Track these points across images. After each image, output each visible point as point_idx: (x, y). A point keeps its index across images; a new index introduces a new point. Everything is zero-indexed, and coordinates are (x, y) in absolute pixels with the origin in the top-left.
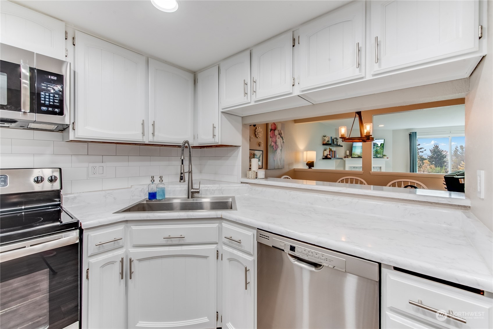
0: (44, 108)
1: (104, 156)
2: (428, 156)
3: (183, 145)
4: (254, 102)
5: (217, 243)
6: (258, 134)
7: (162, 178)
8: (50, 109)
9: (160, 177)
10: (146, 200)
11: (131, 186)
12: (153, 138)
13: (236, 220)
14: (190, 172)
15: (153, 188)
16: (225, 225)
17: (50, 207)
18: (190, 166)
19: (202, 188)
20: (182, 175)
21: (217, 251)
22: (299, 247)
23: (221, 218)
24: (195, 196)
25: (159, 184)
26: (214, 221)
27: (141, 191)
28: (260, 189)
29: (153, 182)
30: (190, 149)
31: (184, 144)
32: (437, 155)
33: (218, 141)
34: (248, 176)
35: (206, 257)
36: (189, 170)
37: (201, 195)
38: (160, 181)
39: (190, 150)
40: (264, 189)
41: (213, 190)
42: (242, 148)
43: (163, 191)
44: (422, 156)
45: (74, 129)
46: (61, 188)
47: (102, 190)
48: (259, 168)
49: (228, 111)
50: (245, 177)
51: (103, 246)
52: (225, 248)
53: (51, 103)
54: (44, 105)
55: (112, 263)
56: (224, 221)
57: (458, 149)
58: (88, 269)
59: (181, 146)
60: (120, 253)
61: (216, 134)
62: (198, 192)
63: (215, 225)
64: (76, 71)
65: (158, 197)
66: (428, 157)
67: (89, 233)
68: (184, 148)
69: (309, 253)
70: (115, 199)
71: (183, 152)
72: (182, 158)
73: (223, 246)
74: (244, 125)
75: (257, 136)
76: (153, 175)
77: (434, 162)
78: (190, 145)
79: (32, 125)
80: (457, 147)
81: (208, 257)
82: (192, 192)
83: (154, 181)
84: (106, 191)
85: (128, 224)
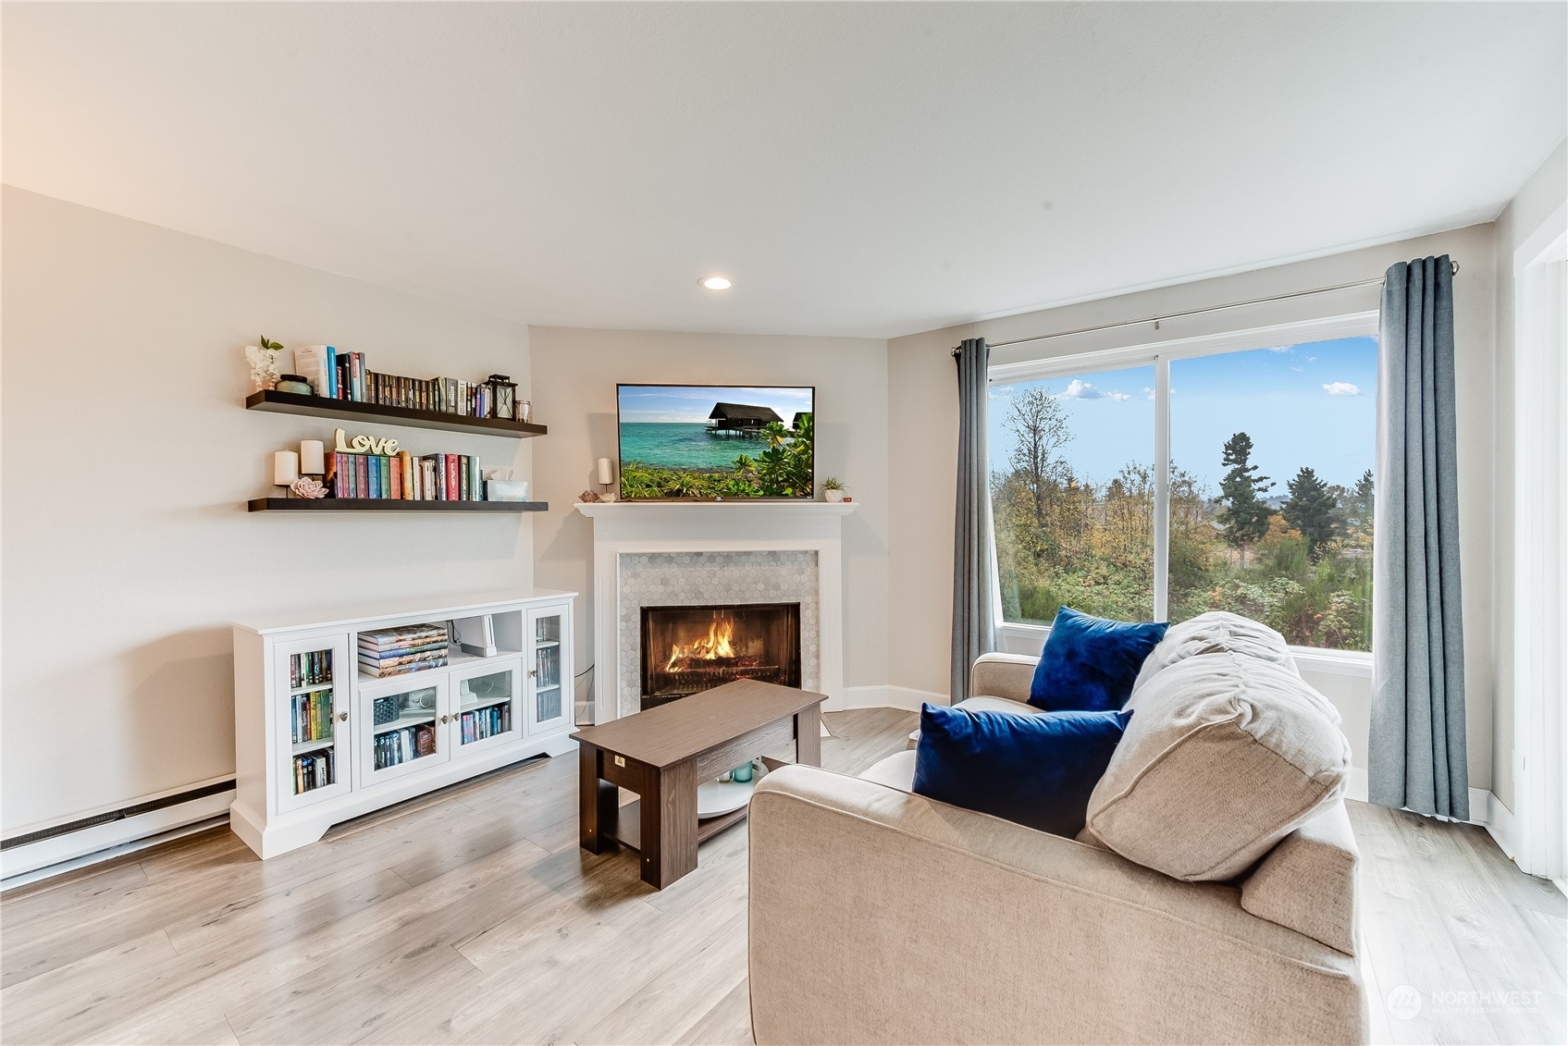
2: (1283, 503)
32: (1307, 500)
44: (1264, 502)
57: (1371, 479)
66: (1284, 506)
77: (1299, 522)
80: (1370, 475)
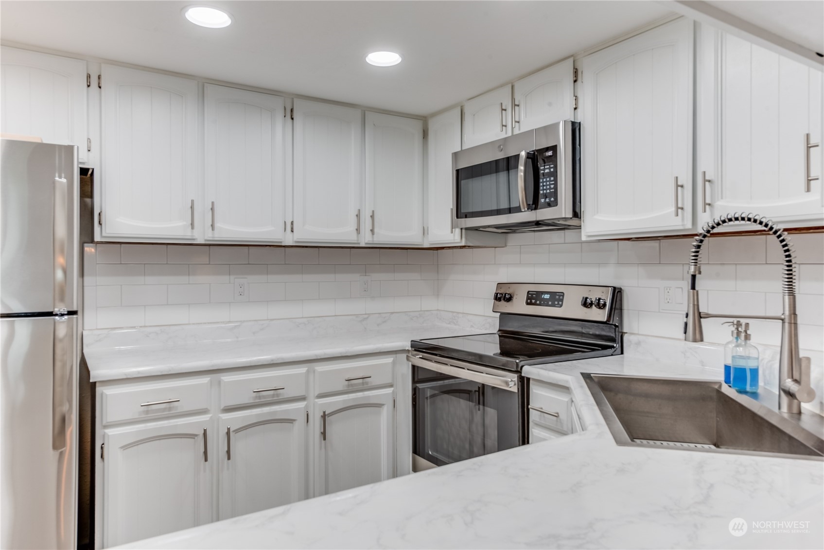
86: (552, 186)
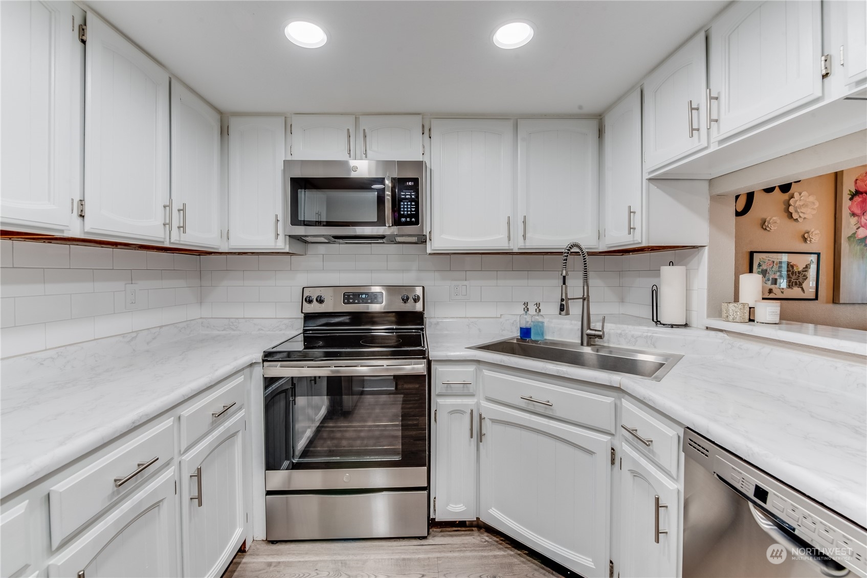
0: (403, 219)
1: (467, 272)
3: (566, 251)
4: (717, 142)
5: (612, 435)
6: (796, 211)
7: (539, 306)
8: (408, 220)
9: (525, 303)
10: (517, 339)
11: (501, 315)
12: (525, 243)
13: (644, 398)
14: (585, 299)
15: (527, 322)
16: (626, 403)
17: (414, 331)
18: (585, 288)
19: (610, 329)
20: (564, 303)
21: (613, 449)
22: (778, 496)
23: (619, 389)
24: (597, 343)
25: (523, 314)
26: (609, 391)
27: (513, 323)
28: (754, 347)
29: (526, 312)
30: (585, 256)
31: (569, 250)
33: (640, 239)
34: (724, 315)
35: (591, 453)
36: (583, 296)
37: (608, 343)
38: (536, 311)
39: (584, 259)
40: (767, 349)
41: (633, 336)
42: (709, 250)
43: (540, 327)
45: (430, 240)
46: (424, 310)
47: (465, 318)
48: (763, 299)
49: (664, 173)
50: (719, 317)
51: (451, 387)
52: (626, 448)
53: (409, 213)
54: (403, 216)
55: (461, 412)
56: (627, 396)
58: (436, 411)
59: (563, 252)
60: (470, 402)
61: (635, 226)
62: (600, 337)
63: (607, 400)
64: (432, 168)
65: (533, 337)
67: (437, 367)
68: (567, 256)
69: (804, 520)
70: (480, 331)
71: (566, 263)
72: (564, 273)
73: (623, 443)
74: (717, 199)
75: (795, 216)
76: (526, 301)
78: (584, 251)
79: (399, 239)
81: (594, 453)
82: (588, 335)
83: (528, 309)
84: (470, 319)
85: (481, 366)
86: (413, 209)
